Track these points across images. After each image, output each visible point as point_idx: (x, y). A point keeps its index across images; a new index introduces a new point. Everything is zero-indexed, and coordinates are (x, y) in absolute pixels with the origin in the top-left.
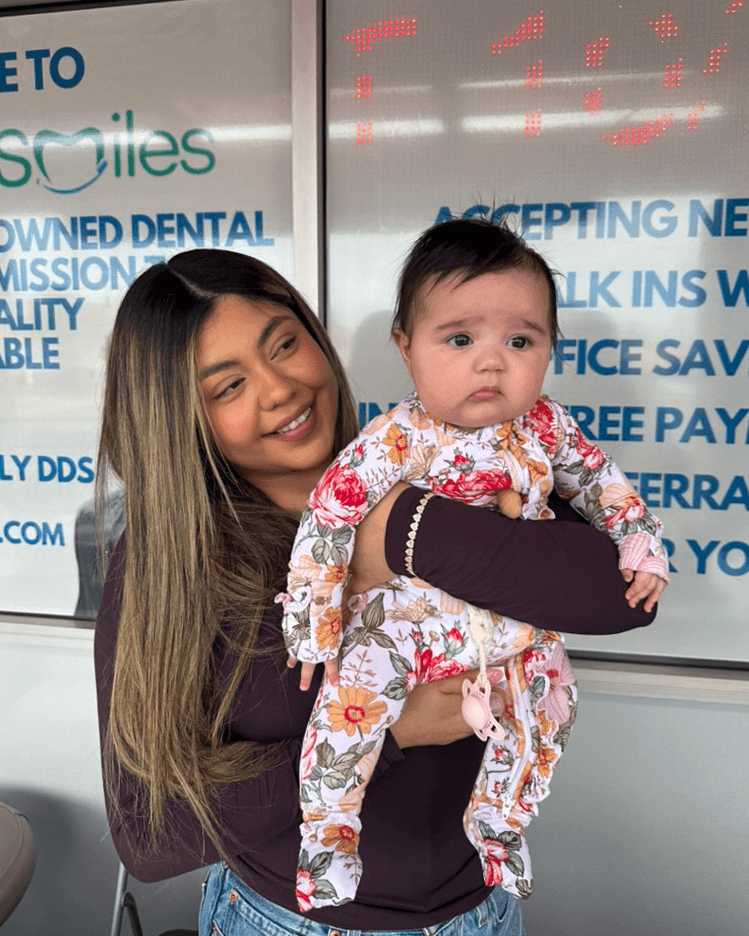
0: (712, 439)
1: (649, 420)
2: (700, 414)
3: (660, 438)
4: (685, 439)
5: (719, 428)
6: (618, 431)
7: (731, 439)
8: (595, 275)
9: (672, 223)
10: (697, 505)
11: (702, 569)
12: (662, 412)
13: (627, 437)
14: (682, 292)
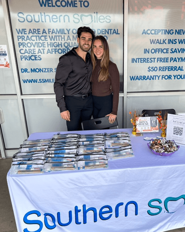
0: (177, 62)
1: (169, 59)
2: (175, 58)
3: (170, 62)
4: (173, 62)
5: (177, 60)
6: (165, 61)
7: (179, 61)
8: (163, 40)
9: (173, 32)
10: (174, 70)
11: (175, 79)
12: (171, 58)
13: (167, 62)
14: (174, 42)
